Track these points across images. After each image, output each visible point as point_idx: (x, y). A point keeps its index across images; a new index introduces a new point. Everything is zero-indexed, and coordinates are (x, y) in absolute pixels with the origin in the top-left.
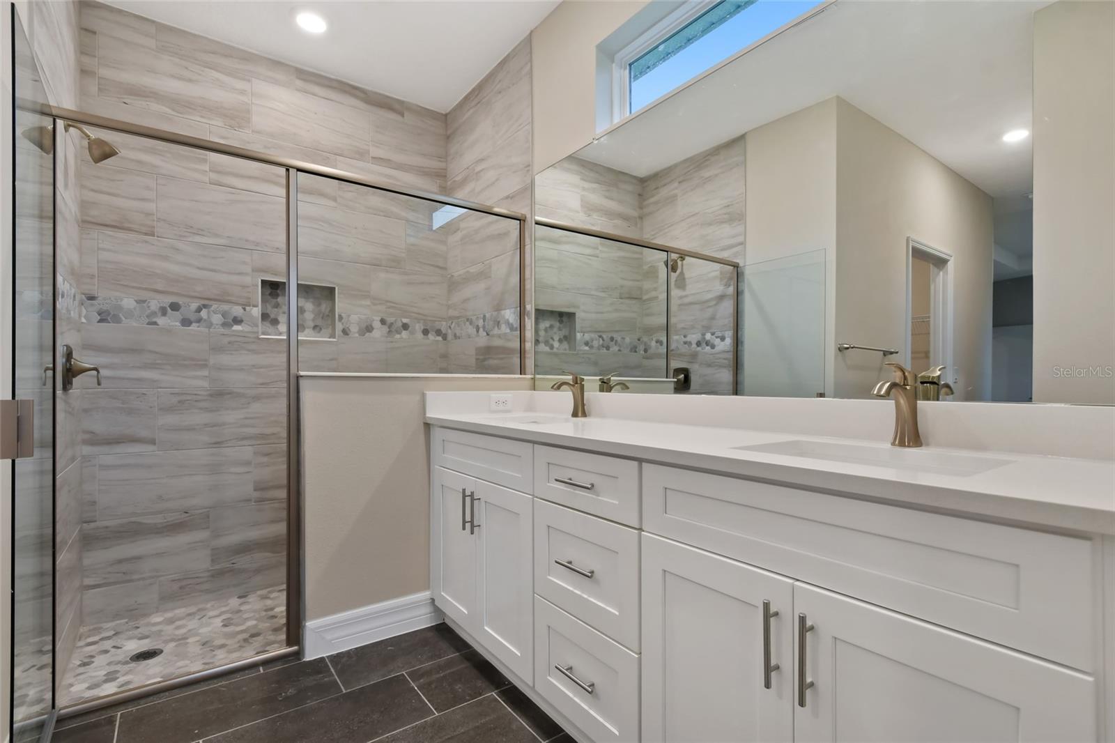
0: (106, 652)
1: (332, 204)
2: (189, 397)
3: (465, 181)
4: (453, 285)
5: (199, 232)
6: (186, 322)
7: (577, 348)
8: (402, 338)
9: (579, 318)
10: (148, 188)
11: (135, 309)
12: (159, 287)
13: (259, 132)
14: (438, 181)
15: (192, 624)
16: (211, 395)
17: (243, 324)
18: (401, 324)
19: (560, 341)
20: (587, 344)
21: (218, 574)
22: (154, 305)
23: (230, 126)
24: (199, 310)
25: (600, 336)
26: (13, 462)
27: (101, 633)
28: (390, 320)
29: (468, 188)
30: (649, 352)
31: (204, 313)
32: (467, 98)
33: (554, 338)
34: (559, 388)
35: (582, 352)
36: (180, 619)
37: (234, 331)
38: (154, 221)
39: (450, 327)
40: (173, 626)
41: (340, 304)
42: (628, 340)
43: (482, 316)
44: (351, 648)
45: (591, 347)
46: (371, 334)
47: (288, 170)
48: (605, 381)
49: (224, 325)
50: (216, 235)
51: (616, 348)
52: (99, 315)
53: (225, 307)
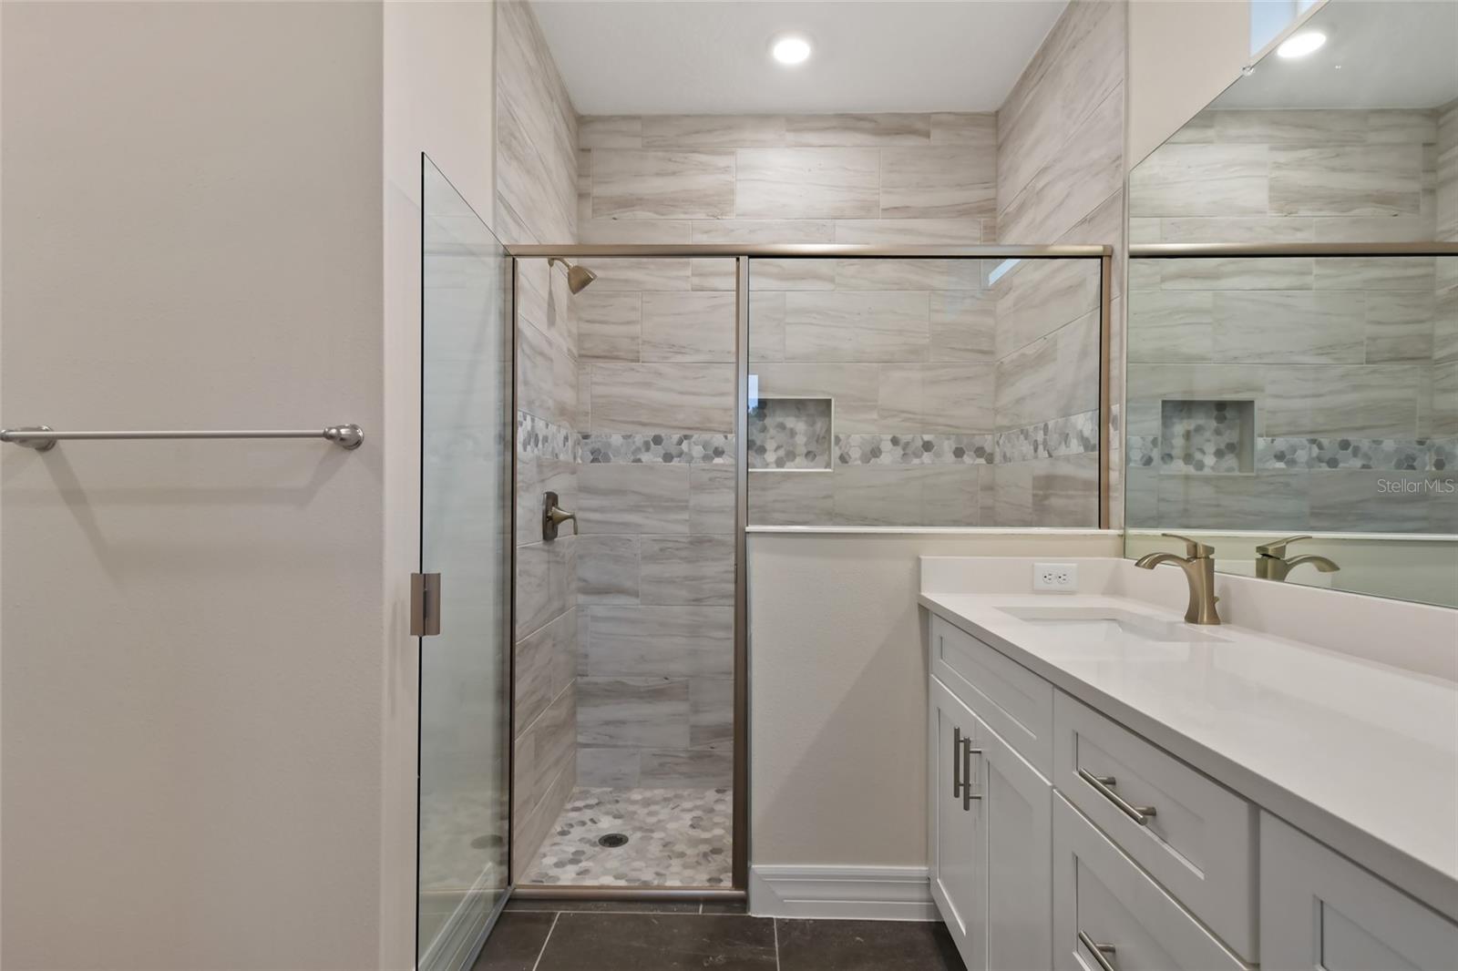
0: (583, 823)
1: (829, 286)
2: (670, 545)
3: (1022, 208)
4: (1003, 377)
5: (680, 350)
6: (668, 457)
7: (1257, 465)
8: (923, 463)
9: (1260, 409)
10: (634, 309)
11: (622, 445)
12: (644, 419)
13: (744, 215)
14: (983, 219)
15: (664, 813)
16: (691, 543)
17: (724, 456)
18: (921, 443)
19: (1219, 454)
20: (1280, 457)
21: (697, 757)
22: (639, 440)
23: (713, 216)
24: (680, 443)
25: (1313, 441)
26: (421, 639)
27: (587, 798)
28: (904, 438)
29: (1025, 221)
30: (1448, 467)
31: (685, 446)
32: (1026, 76)
33: (1205, 448)
34: (1152, 566)
35: (1266, 474)
36: (656, 803)
37: (717, 465)
38: (638, 344)
39: (998, 443)
40: (646, 811)
41: (839, 422)
42: (1389, 444)
43: (1042, 425)
44: (808, 918)
45: (1292, 462)
46: (878, 460)
47: (738, 259)
48: (1270, 553)
49: (706, 458)
50: (698, 351)
51: (1357, 463)
52: (592, 454)
53: (706, 436)
